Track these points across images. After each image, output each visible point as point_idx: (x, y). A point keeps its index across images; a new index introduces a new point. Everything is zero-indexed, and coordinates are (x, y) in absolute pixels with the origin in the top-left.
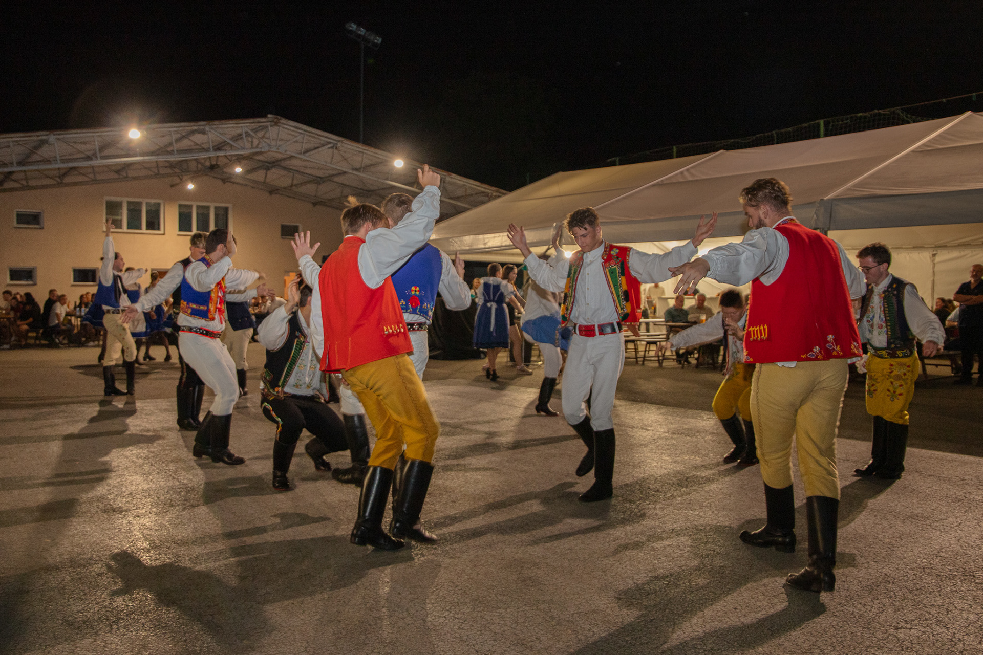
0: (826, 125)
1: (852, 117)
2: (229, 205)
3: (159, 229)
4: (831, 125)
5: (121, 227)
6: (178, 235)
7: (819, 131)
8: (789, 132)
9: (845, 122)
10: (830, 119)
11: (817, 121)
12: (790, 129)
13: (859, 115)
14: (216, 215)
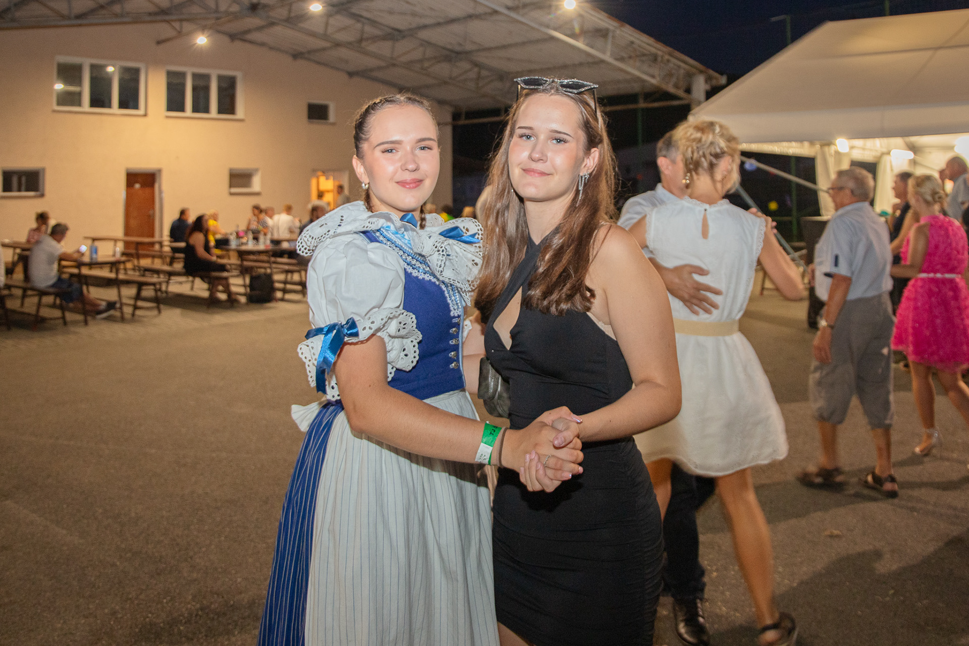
2: (238, 75)
3: (136, 107)
5: (79, 104)
6: (167, 117)
14: (220, 90)
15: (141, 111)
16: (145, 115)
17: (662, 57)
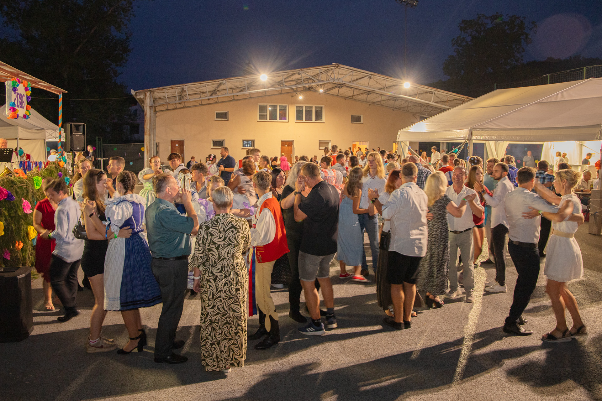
2: (323, 106)
3: (285, 119)
5: (266, 119)
6: (296, 122)
14: (316, 112)
15: (287, 121)
16: (288, 122)
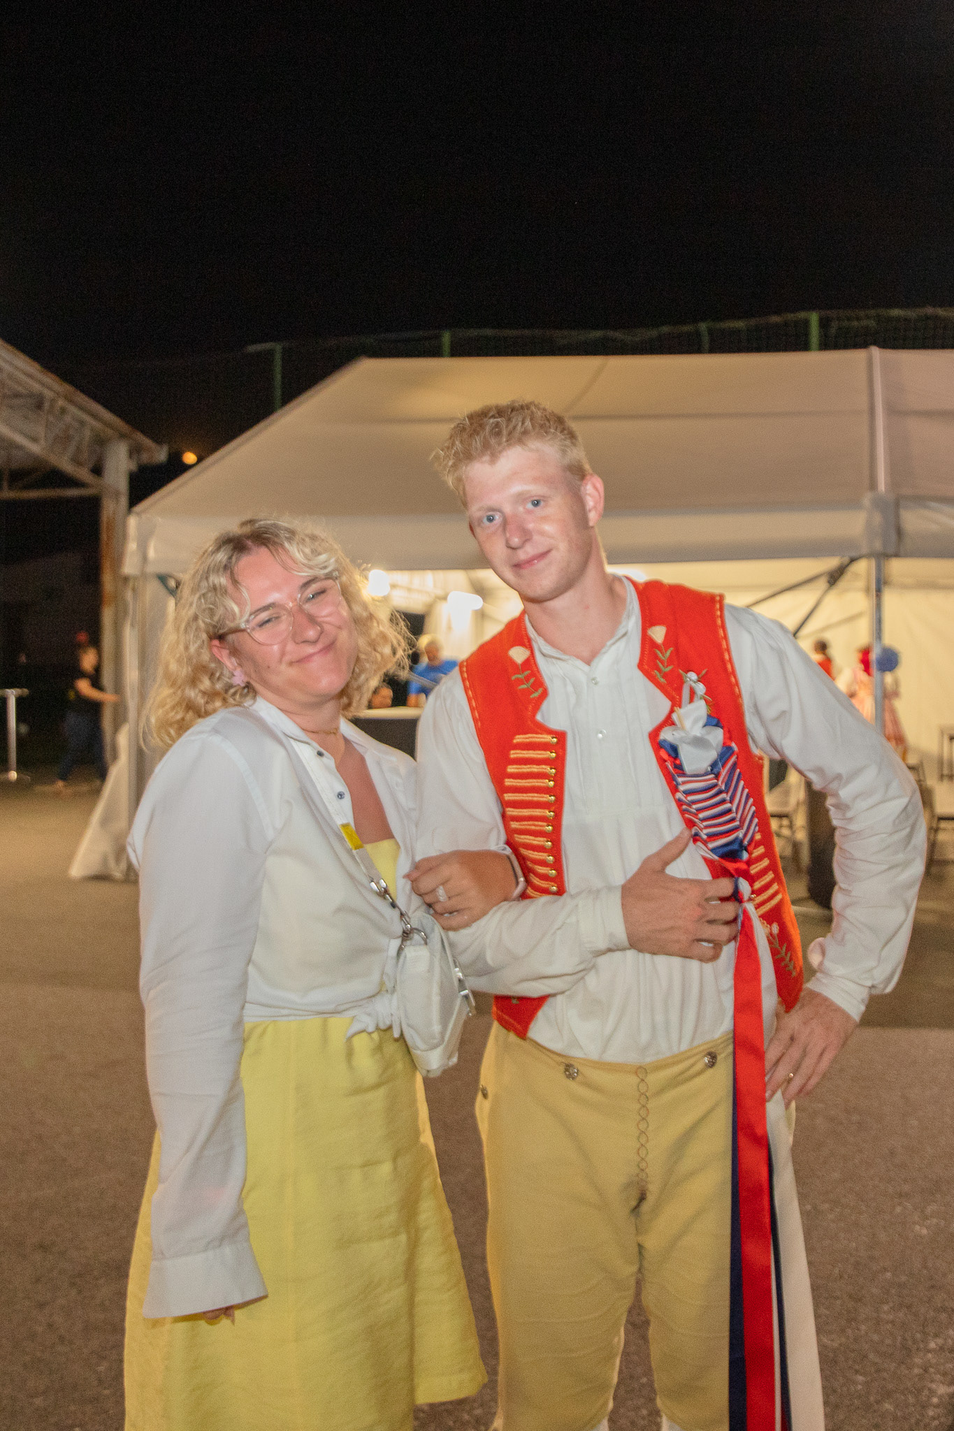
0: (824, 324)
1: (878, 316)
4: (834, 325)
7: (807, 334)
8: (739, 331)
9: (864, 323)
10: (832, 313)
11: (802, 315)
12: (740, 324)
13: (896, 312)
17: (53, 401)
